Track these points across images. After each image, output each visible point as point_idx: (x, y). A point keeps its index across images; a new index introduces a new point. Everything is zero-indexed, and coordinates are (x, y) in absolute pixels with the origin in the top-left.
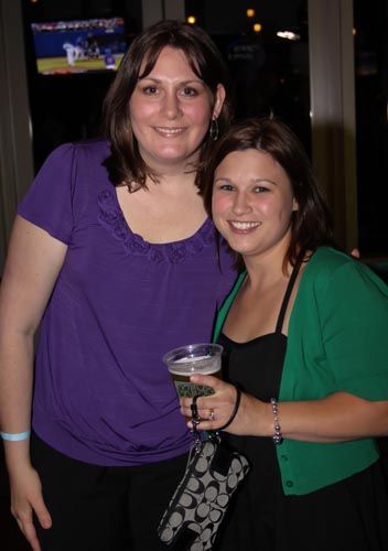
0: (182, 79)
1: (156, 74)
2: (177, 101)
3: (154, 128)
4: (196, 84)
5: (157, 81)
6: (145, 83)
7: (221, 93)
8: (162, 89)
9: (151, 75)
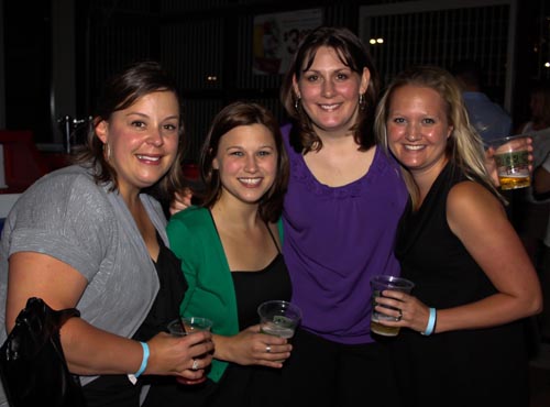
0: (335, 68)
1: (316, 66)
2: (333, 84)
3: (320, 105)
4: (347, 71)
5: (317, 72)
6: (309, 73)
7: (366, 75)
8: (322, 76)
9: (312, 67)
